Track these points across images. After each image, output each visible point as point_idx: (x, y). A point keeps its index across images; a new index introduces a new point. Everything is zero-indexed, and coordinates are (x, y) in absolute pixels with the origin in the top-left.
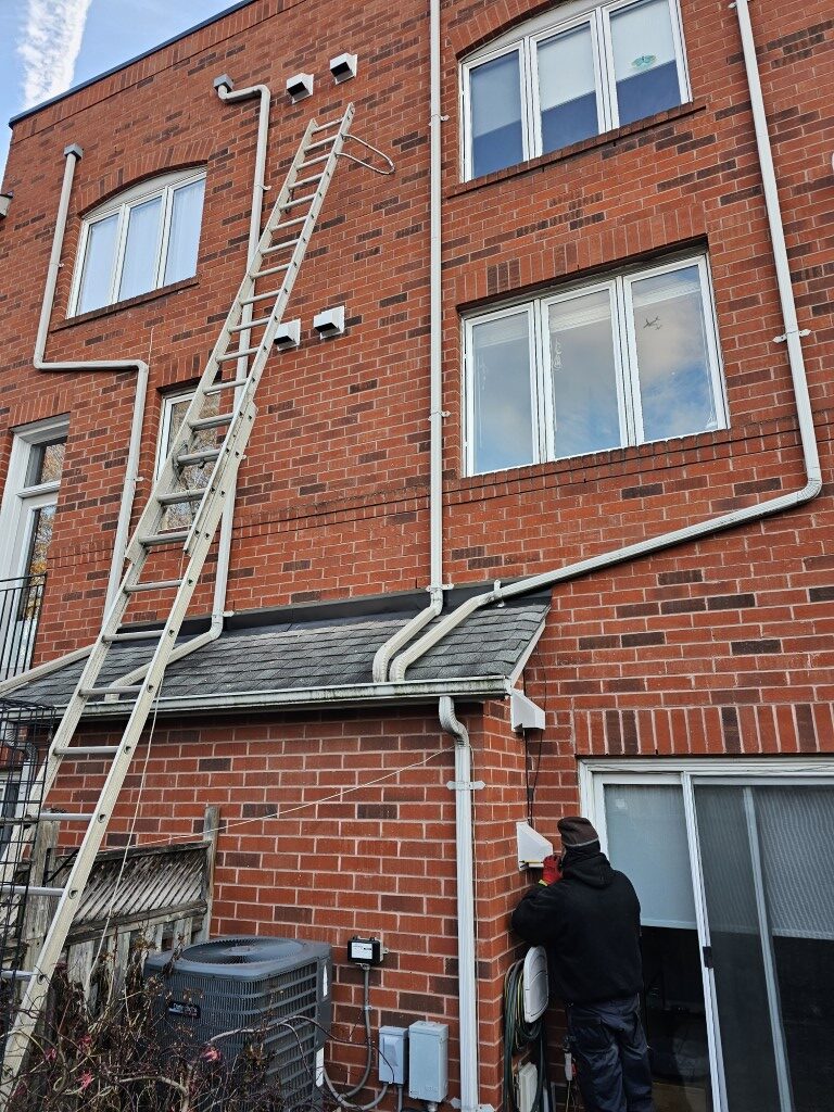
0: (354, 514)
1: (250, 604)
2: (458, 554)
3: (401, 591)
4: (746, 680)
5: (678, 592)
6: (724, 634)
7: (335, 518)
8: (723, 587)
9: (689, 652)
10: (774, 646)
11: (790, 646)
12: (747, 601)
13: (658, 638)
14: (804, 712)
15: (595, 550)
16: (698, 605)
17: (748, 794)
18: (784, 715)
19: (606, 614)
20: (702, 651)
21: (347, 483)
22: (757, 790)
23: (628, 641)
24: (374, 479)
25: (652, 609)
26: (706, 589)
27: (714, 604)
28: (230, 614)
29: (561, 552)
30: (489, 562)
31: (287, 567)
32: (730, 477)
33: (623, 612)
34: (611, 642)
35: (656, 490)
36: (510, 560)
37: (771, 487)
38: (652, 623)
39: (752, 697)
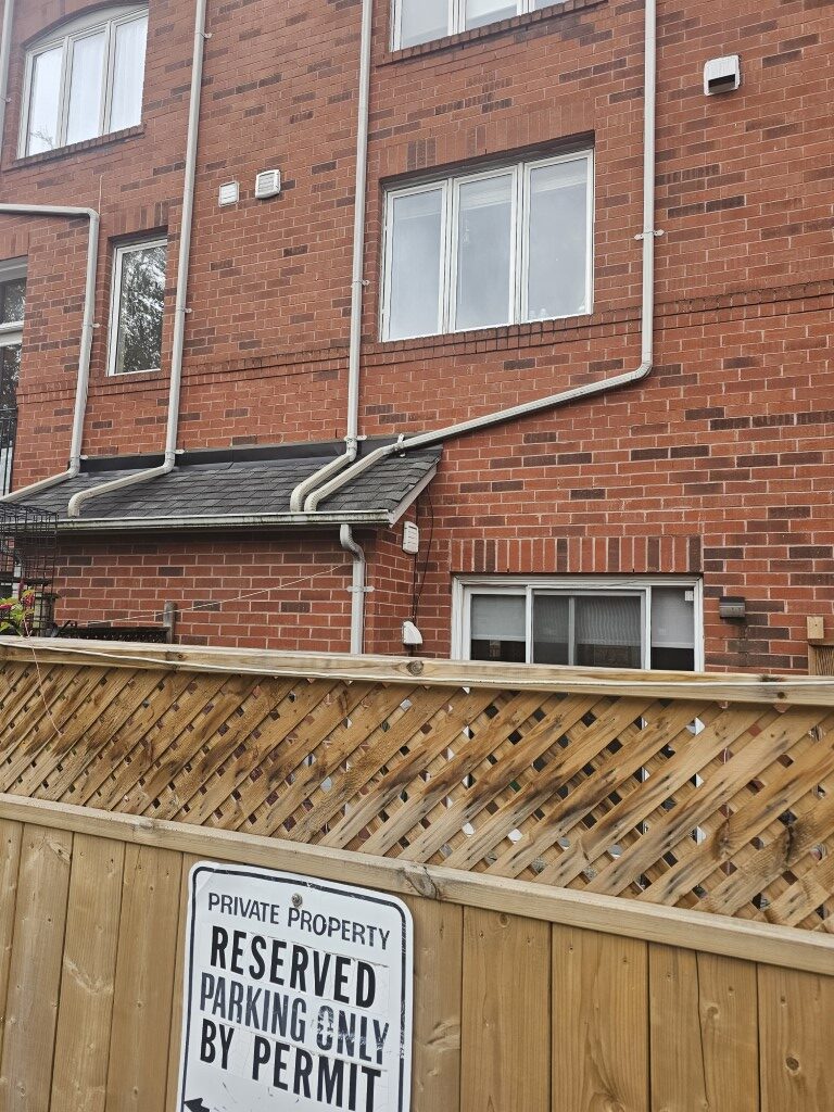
0: (284, 370)
1: (198, 444)
2: (371, 410)
3: (323, 440)
4: (578, 519)
5: (536, 450)
6: (567, 484)
8: (571, 446)
9: (540, 497)
10: (600, 494)
11: (612, 494)
12: (586, 458)
13: (518, 485)
14: (614, 543)
15: (479, 412)
16: (550, 460)
17: (572, 603)
18: (600, 545)
19: (481, 465)
20: (549, 496)
21: (279, 342)
22: (578, 598)
23: (496, 487)
24: (302, 338)
25: (516, 463)
26: (558, 448)
27: (563, 460)
28: (181, 452)
29: (453, 413)
30: (395, 419)
31: (229, 414)
32: (586, 357)
33: (496, 464)
34: (484, 487)
35: (530, 363)
36: (412, 418)
37: (617, 366)
38: (516, 474)
39: (580, 531)
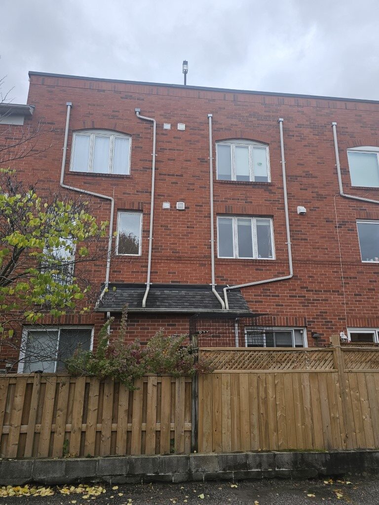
0: (189, 262)
2: (218, 277)
4: (278, 312)
5: (266, 293)
6: (274, 302)
7: (183, 262)
8: (274, 293)
9: (267, 305)
10: (282, 305)
11: (286, 306)
12: (278, 296)
13: (262, 302)
14: (287, 318)
15: (250, 281)
16: (269, 296)
17: (274, 334)
18: (284, 319)
19: (251, 295)
20: (270, 305)
21: (186, 253)
22: (276, 333)
23: (256, 302)
25: (261, 296)
26: (271, 293)
27: (273, 296)
28: (151, 284)
29: (242, 280)
30: (225, 280)
31: (169, 273)
32: (276, 270)
33: (255, 296)
34: (252, 302)
35: (262, 270)
36: (230, 280)
37: (283, 274)
38: (261, 299)
39: (278, 315)
